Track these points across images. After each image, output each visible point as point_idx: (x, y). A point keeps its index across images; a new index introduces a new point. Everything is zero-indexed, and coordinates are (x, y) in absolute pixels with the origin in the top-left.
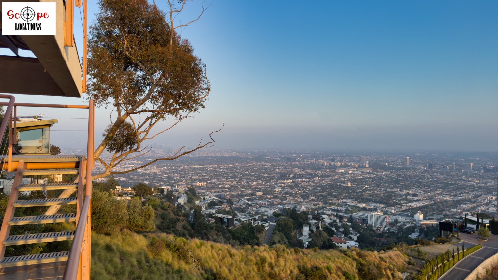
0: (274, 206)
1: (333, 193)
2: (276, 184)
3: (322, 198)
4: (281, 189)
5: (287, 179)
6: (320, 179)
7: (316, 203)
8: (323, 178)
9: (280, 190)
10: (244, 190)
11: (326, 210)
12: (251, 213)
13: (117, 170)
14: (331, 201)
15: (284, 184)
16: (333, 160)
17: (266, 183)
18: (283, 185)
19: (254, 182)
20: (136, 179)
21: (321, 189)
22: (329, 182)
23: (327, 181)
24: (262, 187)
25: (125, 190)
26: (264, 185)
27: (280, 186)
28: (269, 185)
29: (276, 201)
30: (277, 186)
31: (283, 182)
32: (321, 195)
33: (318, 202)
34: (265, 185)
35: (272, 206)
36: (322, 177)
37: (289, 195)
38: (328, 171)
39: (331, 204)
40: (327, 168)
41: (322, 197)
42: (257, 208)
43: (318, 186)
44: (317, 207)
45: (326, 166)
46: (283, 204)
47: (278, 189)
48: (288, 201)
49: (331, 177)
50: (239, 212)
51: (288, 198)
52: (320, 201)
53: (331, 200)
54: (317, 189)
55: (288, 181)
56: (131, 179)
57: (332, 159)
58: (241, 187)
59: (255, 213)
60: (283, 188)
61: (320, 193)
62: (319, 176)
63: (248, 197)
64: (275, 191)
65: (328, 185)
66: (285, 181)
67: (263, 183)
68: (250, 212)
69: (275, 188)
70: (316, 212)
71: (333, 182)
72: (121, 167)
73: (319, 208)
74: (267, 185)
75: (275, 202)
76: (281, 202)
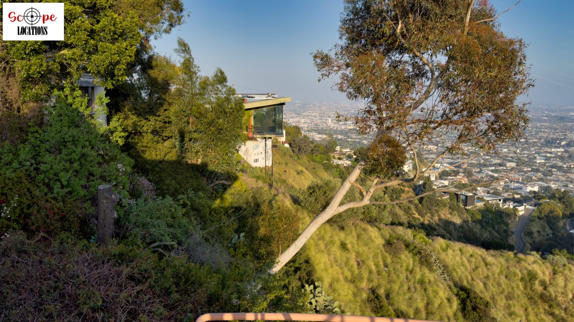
0: (532, 183)
2: (538, 153)
5: (556, 147)
9: (543, 161)
10: (489, 159)
13: (335, 127)
15: (551, 153)
17: (522, 150)
18: (549, 155)
24: (516, 155)
25: (343, 150)
27: (544, 157)
28: (526, 154)
29: (535, 176)
30: (539, 156)
31: (549, 150)
34: (520, 154)
35: (529, 182)
37: (558, 170)
42: (505, 183)
46: (547, 181)
48: (556, 177)
50: (479, 186)
51: (555, 173)
55: (559, 150)
60: (548, 159)
63: (493, 168)
66: (553, 150)
69: (535, 158)
76: (544, 177)
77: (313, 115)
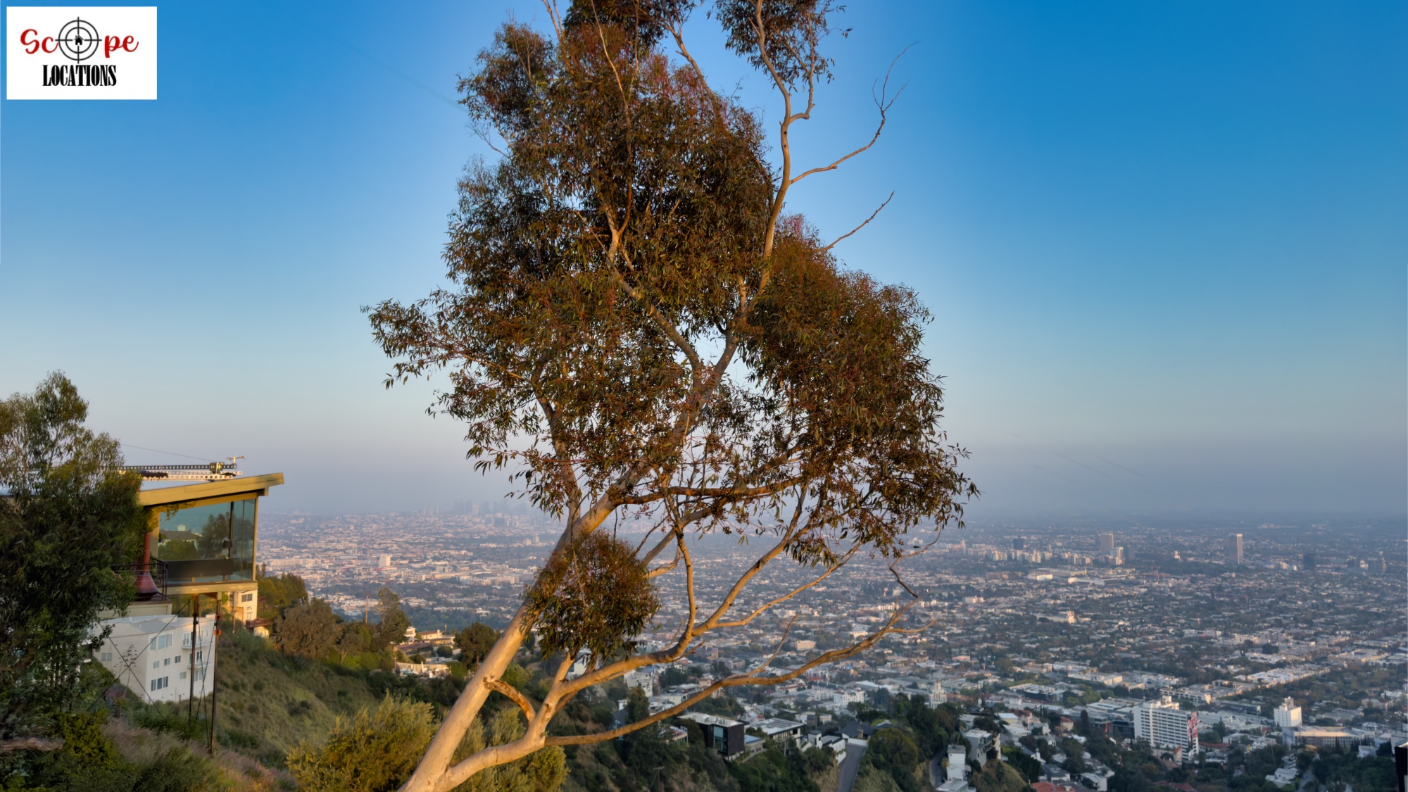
0: (851, 684)
1: (1024, 643)
2: (854, 616)
3: (992, 659)
4: (869, 630)
5: (885, 602)
6: (982, 600)
7: (976, 673)
8: (992, 599)
9: (865, 633)
10: (760, 635)
11: (1007, 696)
12: (785, 707)
13: (400, 576)
14: (1018, 669)
15: (876, 614)
16: (1018, 544)
17: (824, 612)
18: (873, 619)
19: (789, 609)
20: (453, 601)
21: (989, 631)
22: (1010, 611)
23: (1004, 608)
24: (813, 623)
25: (424, 637)
26: (816, 618)
27: (864, 623)
28: (831, 620)
29: (855, 669)
30: (856, 622)
31: (872, 609)
32: (989, 650)
33: (982, 672)
34: (820, 620)
35: (843, 683)
36: (988, 593)
37: (894, 651)
38: (1005, 576)
39: (1020, 678)
40: (1001, 569)
41: (993, 655)
42: (799, 690)
43: (978, 623)
44: (979, 685)
45: (999, 561)
46: (877, 678)
47: (859, 632)
48: (892, 668)
49: (1017, 595)
50: (748, 702)
51: (889, 658)
52: (987, 668)
53: (1020, 665)
54: (977, 633)
55: (890, 607)
56: (440, 602)
57: (1015, 541)
58: (751, 626)
59: (797, 703)
60: (873, 627)
61: (985, 645)
62: (978, 591)
63: (770, 656)
64: (852, 636)
65: (1006, 620)
66: (879, 608)
67: (816, 614)
68: (781, 702)
69: (850, 628)
70: (980, 701)
71: (1022, 610)
72: (411, 568)
73: (984, 689)
74: (828, 620)
75: (852, 671)
76: (871, 670)
77: (340, 546)
